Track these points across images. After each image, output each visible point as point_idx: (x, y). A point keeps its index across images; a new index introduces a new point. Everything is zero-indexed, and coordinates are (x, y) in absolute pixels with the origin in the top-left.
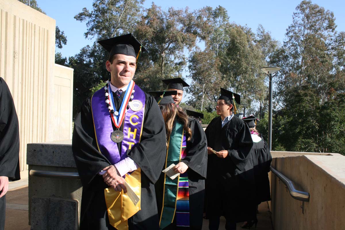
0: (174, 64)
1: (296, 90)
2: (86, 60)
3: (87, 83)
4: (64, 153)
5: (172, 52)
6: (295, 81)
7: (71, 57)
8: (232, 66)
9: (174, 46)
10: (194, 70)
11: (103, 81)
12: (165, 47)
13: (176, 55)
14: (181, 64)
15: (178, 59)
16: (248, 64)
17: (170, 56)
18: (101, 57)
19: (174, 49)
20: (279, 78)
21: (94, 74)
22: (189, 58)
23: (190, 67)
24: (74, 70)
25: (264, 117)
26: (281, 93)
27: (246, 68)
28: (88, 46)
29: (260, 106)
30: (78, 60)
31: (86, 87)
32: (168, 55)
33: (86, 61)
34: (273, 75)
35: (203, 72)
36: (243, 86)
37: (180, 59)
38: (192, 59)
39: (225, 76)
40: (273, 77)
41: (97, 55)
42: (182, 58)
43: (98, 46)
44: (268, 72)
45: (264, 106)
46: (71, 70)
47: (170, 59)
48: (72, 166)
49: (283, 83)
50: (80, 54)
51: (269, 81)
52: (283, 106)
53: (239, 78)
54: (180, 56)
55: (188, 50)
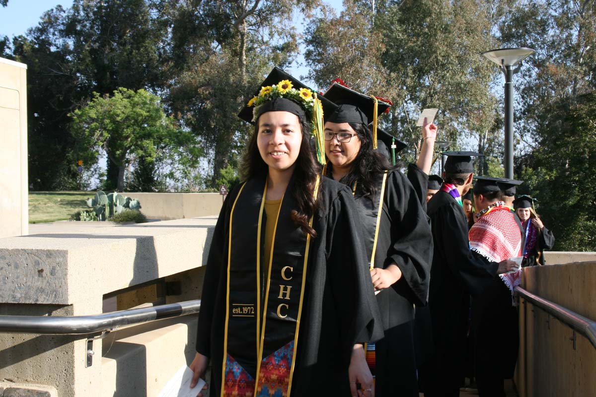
0: (271, 51)
1: (563, 104)
2: (57, 42)
3: (61, 98)
4: (17, 267)
5: (265, 19)
6: (561, 83)
7: (17, 35)
8: (411, 49)
9: (270, 7)
10: (319, 62)
11: (98, 94)
12: (248, 9)
13: (275, 27)
14: (287, 48)
15: (278, 37)
16: (450, 45)
17: (261, 29)
18: (93, 35)
19: (271, 14)
20: (524, 75)
21: (78, 77)
22: (306, 33)
23: (308, 55)
24: (28, 67)
25: (488, 171)
26: (528, 111)
27: (447, 56)
28: (59, 8)
29: (480, 145)
30: (35, 44)
31: (58, 110)
32: (254, 27)
33: (55, 45)
34: (512, 68)
35: (340, 67)
36: (438, 99)
37: (285, 37)
38: (313, 37)
39: (393, 75)
40: (513, 74)
41: (81, 31)
42: (290, 34)
43: (84, 10)
44: (503, 61)
45: (487, 146)
46: (22, 68)
47: (260, 39)
48: (37, 300)
49: (534, 88)
50: (40, 27)
51: (505, 82)
52: (534, 144)
53: (427, 81)
54: (283, 29)
55: (302, 15)
